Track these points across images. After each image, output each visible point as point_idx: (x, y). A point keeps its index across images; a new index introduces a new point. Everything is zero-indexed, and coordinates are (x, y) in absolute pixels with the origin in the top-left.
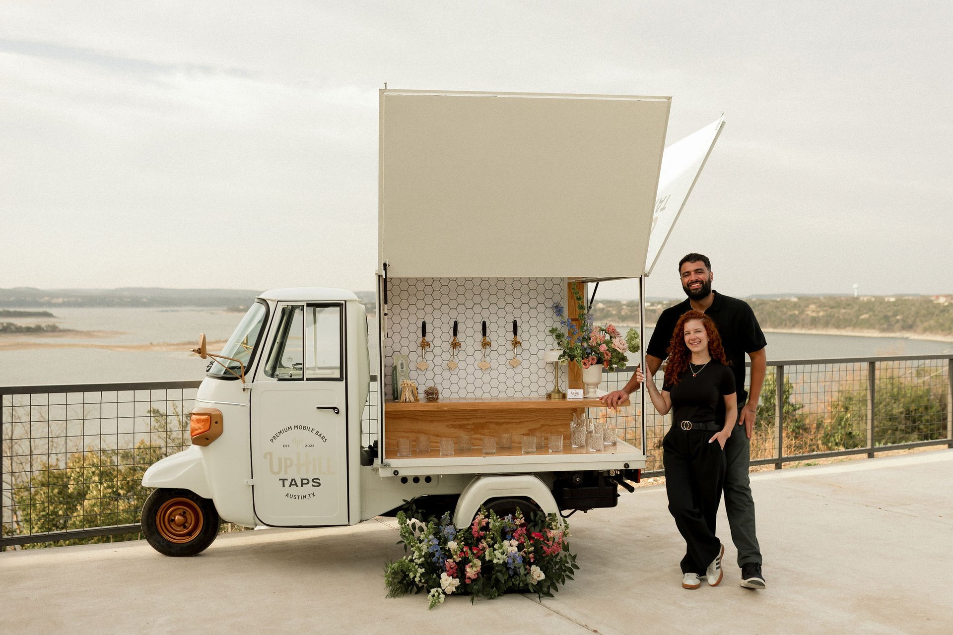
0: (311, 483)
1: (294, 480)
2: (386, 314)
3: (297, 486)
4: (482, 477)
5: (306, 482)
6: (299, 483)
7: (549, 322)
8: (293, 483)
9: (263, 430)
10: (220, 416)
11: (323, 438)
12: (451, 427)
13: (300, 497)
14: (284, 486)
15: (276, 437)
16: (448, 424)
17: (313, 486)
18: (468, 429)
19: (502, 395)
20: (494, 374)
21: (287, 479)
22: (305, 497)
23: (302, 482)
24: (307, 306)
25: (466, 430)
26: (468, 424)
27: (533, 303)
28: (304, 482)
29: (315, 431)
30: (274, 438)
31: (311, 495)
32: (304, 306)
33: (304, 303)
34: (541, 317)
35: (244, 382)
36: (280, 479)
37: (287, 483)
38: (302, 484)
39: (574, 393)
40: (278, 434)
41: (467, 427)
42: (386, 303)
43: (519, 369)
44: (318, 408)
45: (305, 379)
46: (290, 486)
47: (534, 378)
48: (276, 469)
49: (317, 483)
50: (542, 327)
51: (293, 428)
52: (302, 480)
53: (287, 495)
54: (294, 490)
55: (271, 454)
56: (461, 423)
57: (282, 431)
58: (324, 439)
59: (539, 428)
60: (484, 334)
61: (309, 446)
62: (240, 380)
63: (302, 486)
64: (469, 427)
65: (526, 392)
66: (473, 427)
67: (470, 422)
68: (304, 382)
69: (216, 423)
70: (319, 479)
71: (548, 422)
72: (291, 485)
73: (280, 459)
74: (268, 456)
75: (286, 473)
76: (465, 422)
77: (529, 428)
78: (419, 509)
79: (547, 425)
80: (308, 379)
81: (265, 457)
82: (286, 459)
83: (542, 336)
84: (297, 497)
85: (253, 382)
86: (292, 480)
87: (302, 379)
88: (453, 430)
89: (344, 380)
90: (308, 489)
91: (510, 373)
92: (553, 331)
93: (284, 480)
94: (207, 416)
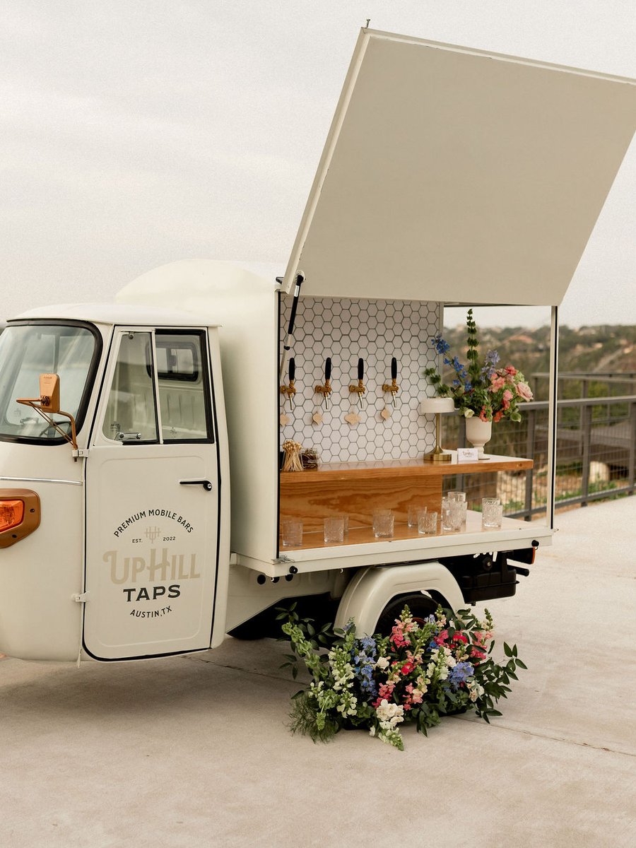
0: (168, 593)
1: (145, 589)
2: (287, 348)
3: (148, 599)
4: (384, 569)
5: (161, 591)
6: (151, 595)
7: (423, 361)
8: (143, 594)
9: (105, 518)
10: (37, 500)
11: (188, 526)
12: (314, 504)
13: (150, 614)
14: (129, 600)
15: (123, 528)
16: (311, 498)
17: (170, 596)
18: (332, 505)
19: (370, 459)
20: (362, 429)
21: (134, 590)
22: (157, 613)
23: (155, 591)
24: (156, 334)
25: (331, 506)
26: (333, 499)
27: (406, 336)
28: (159, 591)
29: (177, 517)
30: (120, 529)
31: (166, 610)
32: (151, 333)
33: (152, 330)
34: (415, 355)
35: (76, 447)
36: (125, 591)
37: (134, 595)
38: (155, 594)
39: (466, 454)
40: (126, 523)
41: (331, 502)
42: (290, 331)
43: (389, 422)
44: (181, 483)
45: (162, 442)
46: (138, 599)
47: (405, 434)
48: (120, 575)
49: (175, 591)
50: (414, 367)
51: (147, 513)
52: (155, 589)
53: (133, 613)
54: (144, 605)
55: (114, 554)
56: (324, 497)
57: (131, 519)
58: (189, 529)
59: (411, 500)
60: (361, 376)
61: (168, 539)
62: (69, 443)
63: (155, 598)
64: (334, 502)
65: (396, 453)
66: (338, 502)
67: (335, 496)
68: (162, 446)
69: (32, 511)
70: (178, 586)
71: (420, 493)
72: (140, 596)
73: (127, 560)
74: (110, 558)
75: (134, 580)
76: (330, 496)
77: (399, 501)
78: (304, 618)
79: (418, 495)
80: (166, 442)
81: (105, 559)
82: (135, 560)
83: (414, 379)
84: (146, 614)
85: (88, 448)
86: (142, 589)
87: (157, 442)
88: (315, 507)
89: (215, 442)
90: (163, 600)
91: (380, 428)
92: (428, 372)
93: (129, 591)
94: (19, 501)
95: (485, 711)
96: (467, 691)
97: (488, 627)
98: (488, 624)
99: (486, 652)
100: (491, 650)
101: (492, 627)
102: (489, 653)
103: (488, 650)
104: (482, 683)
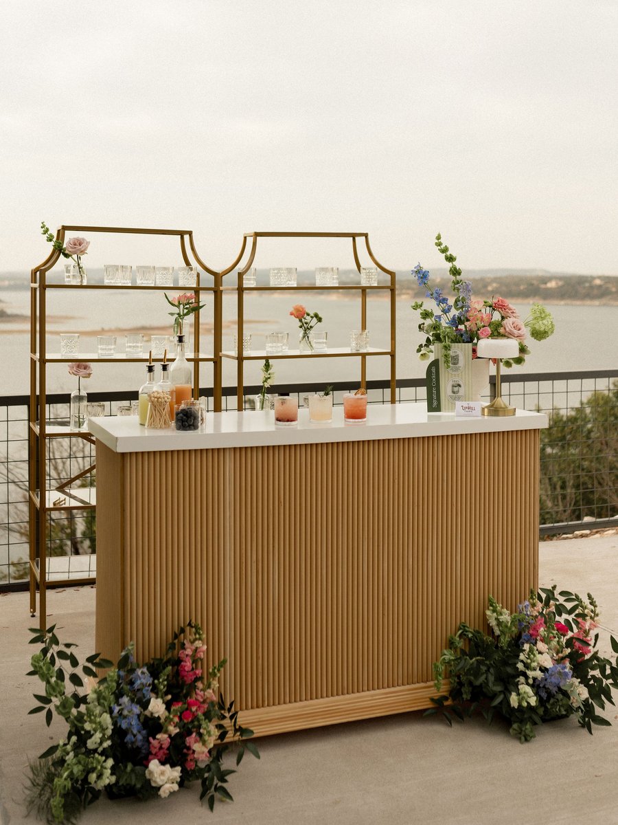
95: (589, 720)
96: (566, 695)
97: (593, 615)
98: (592, 611)
99: (590, 645)
100: (595, 644)
101: (597, 615)
102: (594, 647)
103: (592, 643)
104: (585, 681)
